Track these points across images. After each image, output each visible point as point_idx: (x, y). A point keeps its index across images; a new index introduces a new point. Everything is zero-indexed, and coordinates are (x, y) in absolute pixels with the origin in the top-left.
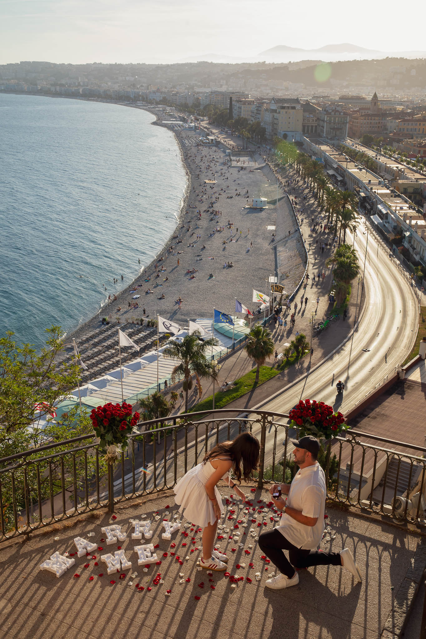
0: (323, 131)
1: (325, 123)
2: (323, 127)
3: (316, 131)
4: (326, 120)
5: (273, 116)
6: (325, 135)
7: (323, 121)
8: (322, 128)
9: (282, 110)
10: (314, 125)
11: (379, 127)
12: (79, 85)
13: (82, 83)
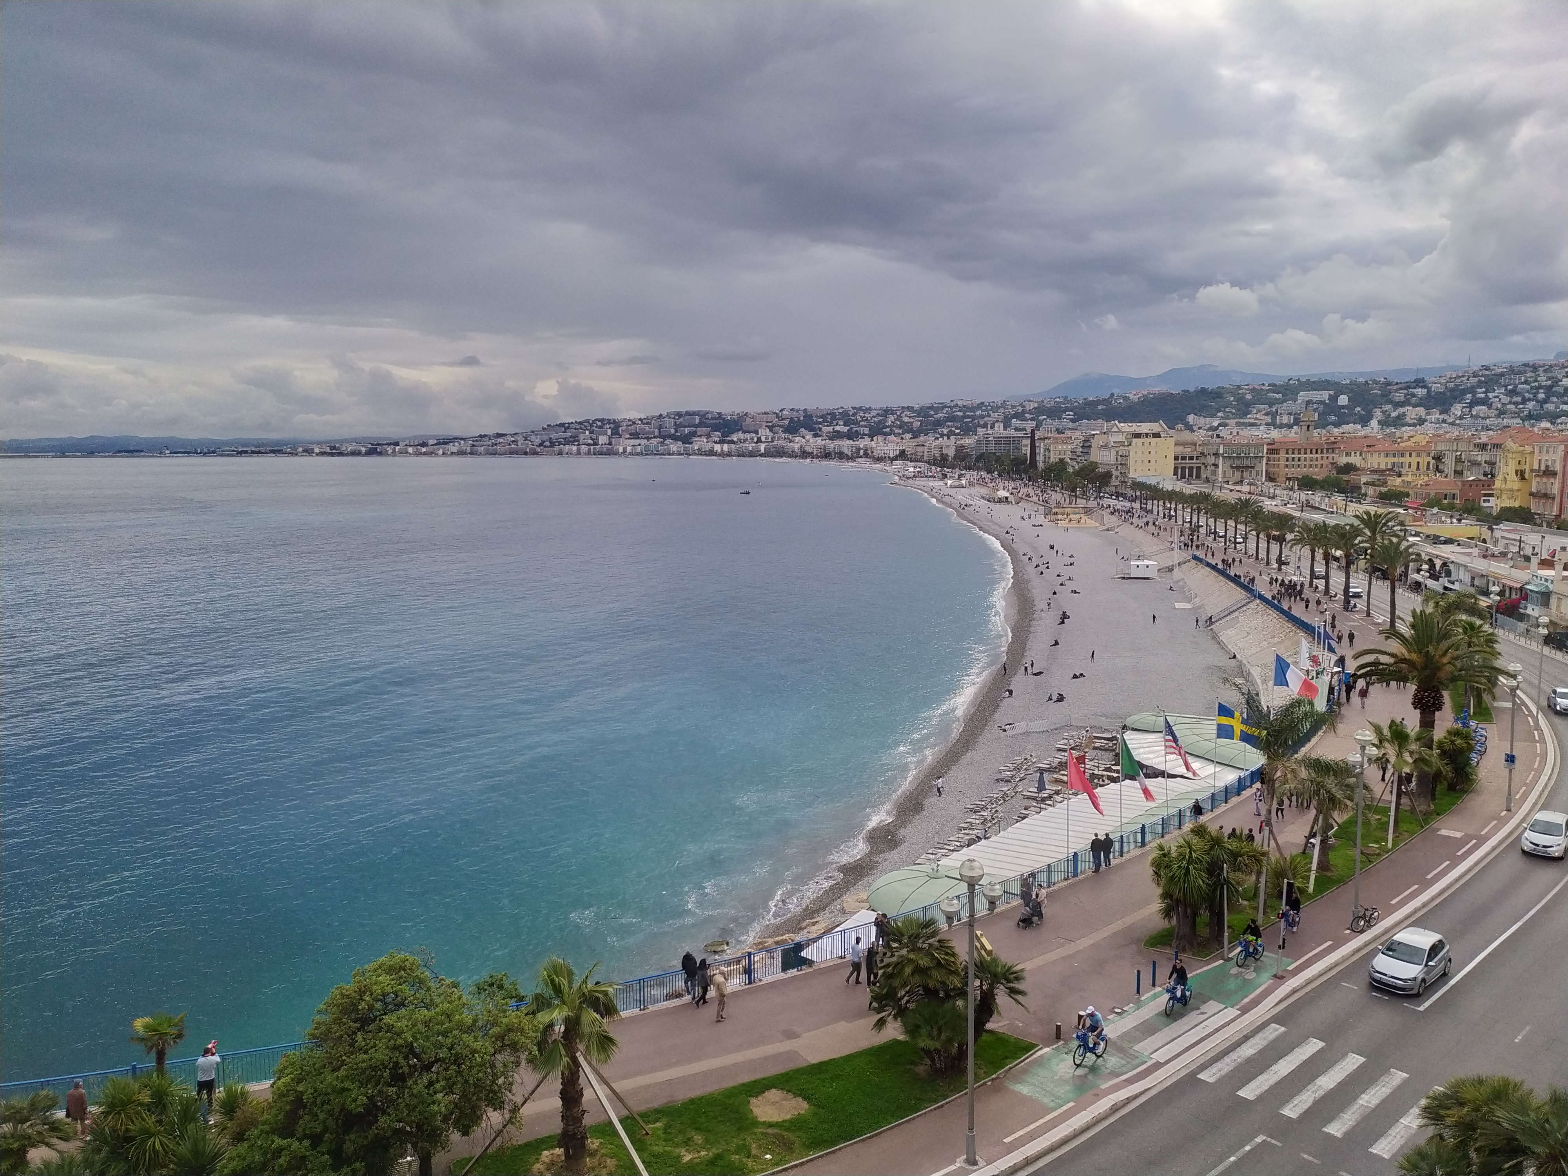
0: (1214, 473)
1: (1221, 458)
2: (1216, 466)
3: (1198, 476)
4: (1221, 451)
5: (1117, 453)
6: (1220, 480)
7: (1216, 455)
8: (1213, 468)
9: (1134, 440)
10: (1195, 466)
11: (1322, 465)
12: (759, 441)
13: (763, 439)
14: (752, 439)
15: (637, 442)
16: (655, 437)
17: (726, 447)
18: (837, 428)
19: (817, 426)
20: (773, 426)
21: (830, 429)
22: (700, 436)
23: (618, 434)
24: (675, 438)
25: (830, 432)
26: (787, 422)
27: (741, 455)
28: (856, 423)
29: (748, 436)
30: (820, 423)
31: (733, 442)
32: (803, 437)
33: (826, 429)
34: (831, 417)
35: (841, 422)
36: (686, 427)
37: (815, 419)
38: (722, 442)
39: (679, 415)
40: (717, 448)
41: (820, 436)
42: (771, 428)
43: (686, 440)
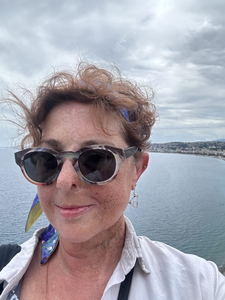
12: (193, 150)
13: (194, 149)
14: (191, 149)
15: (163, 149)
16: (167, 148)
17: (184, 151)
18: (213, 147)
19: (207, 146)
20: (196, 146)
21: (211, 147)
22: (178, 148)
23: (158, 147)
24: (172, 149)
25: (211, 148)
26: (200, 145)
27: (188, 153)
28: (218, 146)
29: (190, 148)
30: (208, 146)
31: (186, 150)
32: (204, 149)
33: (210, 147)
34: (211, 144)
35: (214, 145)
36: (174, 146)
37: (207, 144)
38: (183, 150)
39: (173, 143)
40: (182, 151)
41: (208, 149)
42: (196, 147)
43: (174, 149)
